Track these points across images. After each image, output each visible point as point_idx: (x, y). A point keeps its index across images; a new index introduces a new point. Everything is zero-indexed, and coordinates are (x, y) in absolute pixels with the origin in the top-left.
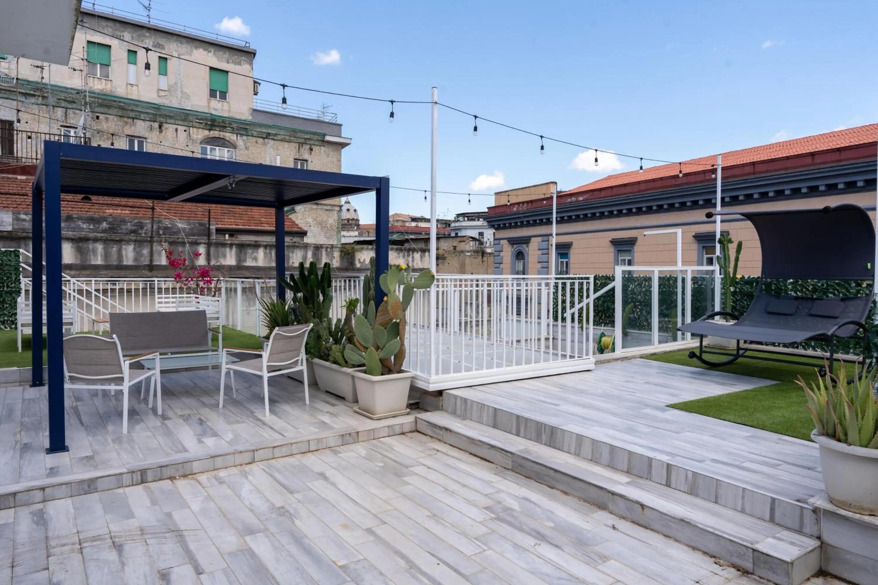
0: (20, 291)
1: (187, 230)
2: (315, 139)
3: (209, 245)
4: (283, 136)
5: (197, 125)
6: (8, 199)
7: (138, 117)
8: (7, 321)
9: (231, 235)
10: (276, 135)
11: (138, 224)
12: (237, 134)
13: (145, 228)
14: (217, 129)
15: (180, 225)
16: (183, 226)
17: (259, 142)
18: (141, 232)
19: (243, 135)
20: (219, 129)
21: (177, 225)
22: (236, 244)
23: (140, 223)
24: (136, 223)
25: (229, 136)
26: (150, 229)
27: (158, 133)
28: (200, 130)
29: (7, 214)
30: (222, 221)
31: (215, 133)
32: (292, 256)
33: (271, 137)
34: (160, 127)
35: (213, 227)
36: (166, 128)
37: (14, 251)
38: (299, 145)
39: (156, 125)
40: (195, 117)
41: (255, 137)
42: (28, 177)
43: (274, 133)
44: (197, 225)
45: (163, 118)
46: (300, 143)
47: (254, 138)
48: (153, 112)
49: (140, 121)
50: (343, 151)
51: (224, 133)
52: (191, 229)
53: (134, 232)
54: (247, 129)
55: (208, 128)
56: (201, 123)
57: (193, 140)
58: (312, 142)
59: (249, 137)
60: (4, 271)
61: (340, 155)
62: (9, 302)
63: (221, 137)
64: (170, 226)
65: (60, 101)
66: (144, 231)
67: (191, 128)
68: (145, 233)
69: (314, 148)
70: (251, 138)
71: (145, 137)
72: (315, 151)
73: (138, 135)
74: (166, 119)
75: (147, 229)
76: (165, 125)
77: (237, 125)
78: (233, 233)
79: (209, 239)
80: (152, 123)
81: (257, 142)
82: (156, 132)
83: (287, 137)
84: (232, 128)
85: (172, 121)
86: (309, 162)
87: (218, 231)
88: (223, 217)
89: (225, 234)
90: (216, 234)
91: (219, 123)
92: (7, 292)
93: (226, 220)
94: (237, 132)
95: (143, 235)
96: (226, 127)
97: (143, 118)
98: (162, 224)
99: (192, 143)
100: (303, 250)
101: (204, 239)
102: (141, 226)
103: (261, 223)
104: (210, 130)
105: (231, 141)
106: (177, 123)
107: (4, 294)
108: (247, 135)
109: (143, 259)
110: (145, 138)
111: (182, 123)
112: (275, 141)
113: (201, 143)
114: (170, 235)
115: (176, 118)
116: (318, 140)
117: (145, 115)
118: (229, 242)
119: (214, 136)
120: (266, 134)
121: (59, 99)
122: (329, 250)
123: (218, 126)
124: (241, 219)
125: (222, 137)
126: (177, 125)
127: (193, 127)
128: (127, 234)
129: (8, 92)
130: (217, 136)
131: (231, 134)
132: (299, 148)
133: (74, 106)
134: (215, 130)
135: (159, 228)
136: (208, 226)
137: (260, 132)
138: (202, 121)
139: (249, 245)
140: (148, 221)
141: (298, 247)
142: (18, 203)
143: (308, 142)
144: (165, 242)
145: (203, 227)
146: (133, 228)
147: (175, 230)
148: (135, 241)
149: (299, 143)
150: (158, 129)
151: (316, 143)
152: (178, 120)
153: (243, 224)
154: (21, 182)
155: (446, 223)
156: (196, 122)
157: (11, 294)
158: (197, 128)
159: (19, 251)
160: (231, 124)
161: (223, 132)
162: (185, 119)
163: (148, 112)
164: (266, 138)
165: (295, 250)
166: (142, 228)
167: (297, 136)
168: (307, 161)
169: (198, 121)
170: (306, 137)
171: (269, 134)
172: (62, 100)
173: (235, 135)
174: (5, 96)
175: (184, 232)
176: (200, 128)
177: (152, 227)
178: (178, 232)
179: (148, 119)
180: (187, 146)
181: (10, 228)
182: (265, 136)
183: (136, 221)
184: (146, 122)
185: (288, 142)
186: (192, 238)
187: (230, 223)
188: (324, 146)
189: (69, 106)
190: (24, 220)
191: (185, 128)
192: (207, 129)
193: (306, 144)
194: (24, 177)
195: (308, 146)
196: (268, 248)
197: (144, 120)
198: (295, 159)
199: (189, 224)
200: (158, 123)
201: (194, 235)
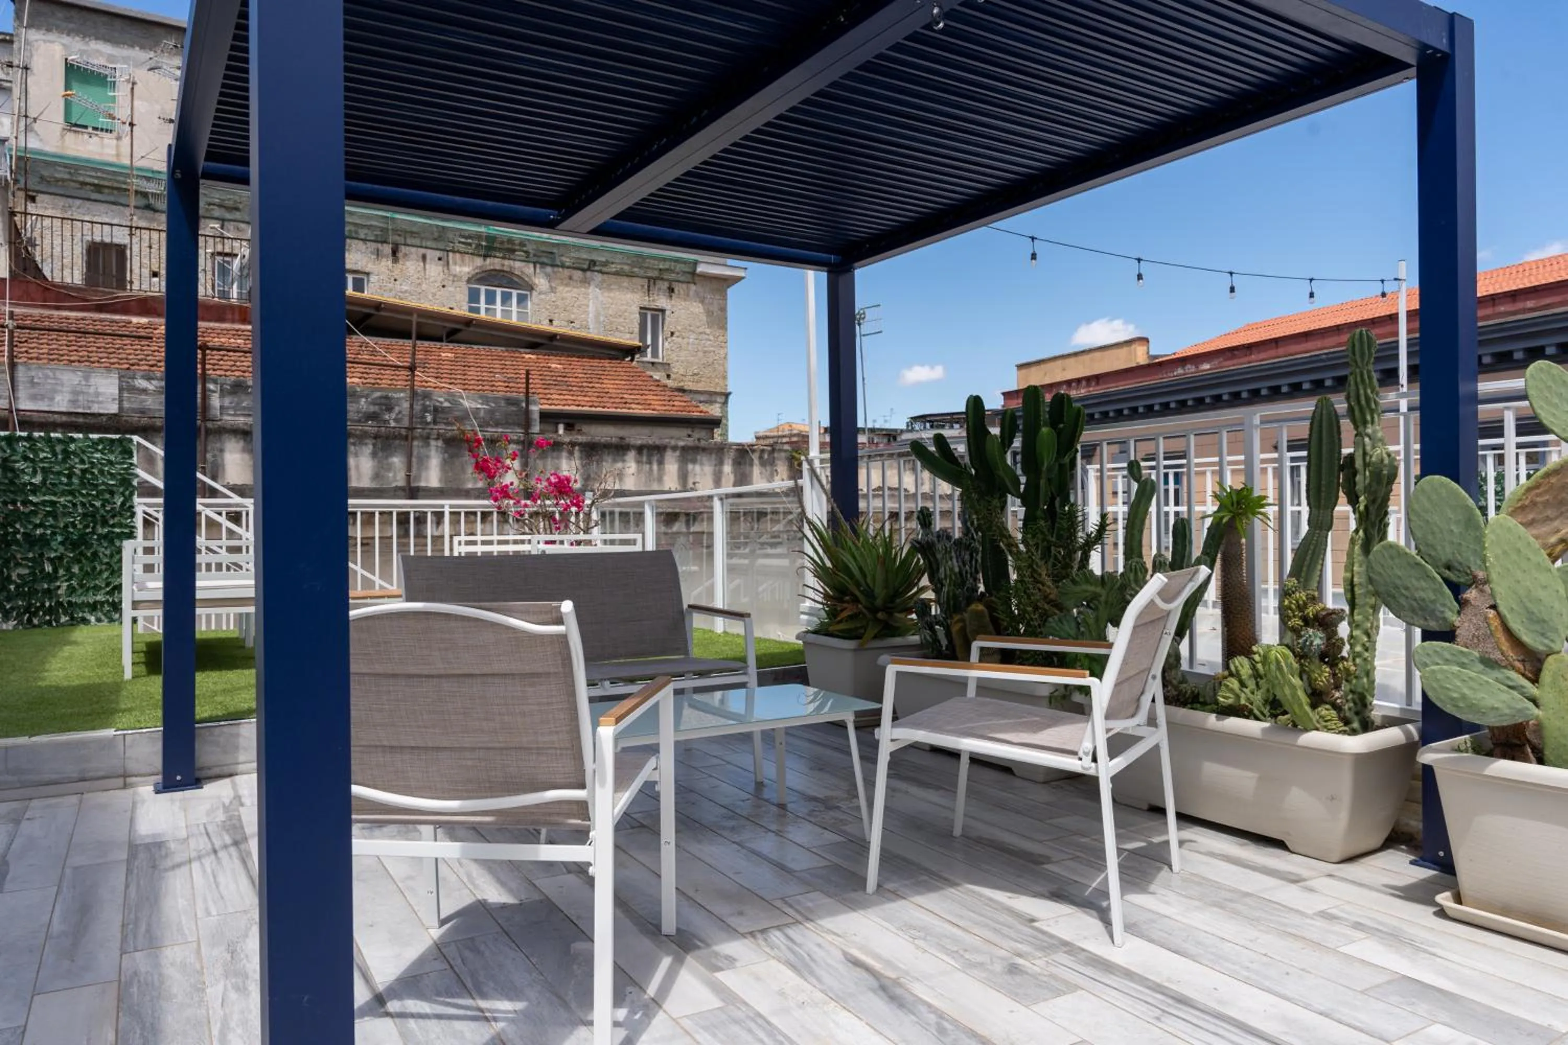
0: (132, 532)
1: (482, 414)
2: (678, 269)
3: (527, 444)
4: (619, 266)
5: (462, 247)
6: (112, 356)
7: (354, 235)
8: (102, 603)
9: (569, 427)
10: (606, 264)
11: (383, 401)
12: (535, 264)
13: (397, 409)
14: (498, 254)
15: (467, 404)
16: (474, 405)
17: (575, 278)
18: (387, 417)
19: (547, 265)
20: (501, 255)
21: (461, 404)
22: (580, 444)
23: (386, 397)
24: (377, 398)
25: (518, 266)
26: (406, 412)
27: (390, 263)
28: (467, 256)
29: (107, 378)
30: (548, 399)
31: (494, 263)
32: (693, 469)
33: (596, 268)
34: (394, 252)
35: (535, 408)
36: (405, 255)
37: (119, 440)
38: (649, 281)
39: (387, 249)
40: (457, 234)
41: (568, 267)
42: (151, 319)
43: (603, 259)
44: (503, 403)
45: (400, 235)
46: (652, 278)
47: (566, 270)
48: (381, 225)
49: (356, 241)
50: (730, 291)
51: (511, 262)
52: (491, 412)
53: (373, 416)
54: (552, 253)
55: (482, 252)
56: (470, 244)
57: (455, 276)
58: (673, 276)
59: (556, 269)
60: (96, 486)
61: (725, 298)
62: (106, 560)
63: (505, 268)
64: (446, 404)
65: (212, 207)
66: (393, 416)
67: (451, 254)
68: (396, 420)
69: (677, 287)
70: (561, 269)
71: (367, 270)
72: (679, 294)
73: (355, 268)
74: (405, 238)
75: (400, 412)
76: (403, 249)
77: (535, 247)
78: (572, 421)
79: (527, 433)
80: (379, 245)
81: (570, 278)
82: (387, 263)
83: (626, 268)
84: (526, 252)
85: (417, 242)
86: (667, 313)
87: (546, 417)
88: (547, 391)
89: (557, 424)
90: (541, 422)
91: (502, 243)
92: (102, 537)
93: (554, 396)
94: (535, 259)
95: (393, 424)
96: (514, 251)
97: (362, 236)
98: (431, 399)
99: (453, 281)
100: (714, 456)
101: (516, 433)
102: (387, 404)
103: (626, 403)
104: (485, 257)
105: (523, 276)
106: (424, 244)
107: (96, 540)
108: (553, 266)
109: (391, 475)
110: (368, 274)
111: (434, 245)
112: (605, 276)
113: (469, 281)
114: (446, 424)
115: (423, 235)
116: (685, 272)
117: (366, 231)
118: (567, 439)
119: (492, 268)
120: (587, 263)
121: (210, 204)
122: (766, 456)
123: (500, 250)
124: (585, 396)
125: (508, 270)
126: (426, 248)
127: (453, 251)
128: (359, 421)
129: (115, 192)
130: (498, 268)
131: (523, 264)
132: (649, 287)
133: (237, 215)
134: (495, 257)
135: (425, 409)
136: (524, 405)
137: (578, 258)
138: (469, 241)
139: (607, 447)
140: (402, 395)
141: (704, 450)
142: (131, 362)
143: (665, 277)
144: (437, 439)
145: (514, 408)
146: (372, 409)
147: (457, 414)
148: (376, 437)
149: (649, 278)
150: (391, 258)
151: (682, 279)
152: (427, 239)
153: (590, 404)
154: (138, 328)
155: (889, 435)
156: (460, 242)
157: (112, 542)
158: (460, 253)
159: (131, 441)
160: (525, 245)
161: (509, 259)
162: (440, 237)
163: (371, 226)
164: (589, 269)
165: (699, 457)
166: (390, 409)
167: (646, 265)
168: (663, 311)
169: (463, 240)
170: (661, 267)
171: (593, 263)
172: (214, 204)
173: (531, 265)
174: (112, 199)
175: (475, 418)
176: (467, 253)
177: (412, 406)
178: (464, 417)
179: (372, 238)
180: (444, 286)
181: (113, 409)
182: (585, 267)
183: (378, 394)
184: (369, 244)
185: (627, 276)
186: (492, 431)
187: (564, 402)
188: (695, 284)
189: (228, 216)
190: (144, 391)
191: (438, 254)
192: (480, 256)
193: (662, 279)
194: (144, 320)
195: (666, 284)
196: (645, 452)
197: (364, 240)
198: (641, 308)
199: (486, 400)
200: (390, 246)
201: (497, 425)
